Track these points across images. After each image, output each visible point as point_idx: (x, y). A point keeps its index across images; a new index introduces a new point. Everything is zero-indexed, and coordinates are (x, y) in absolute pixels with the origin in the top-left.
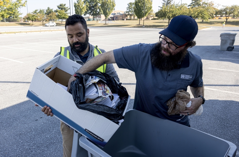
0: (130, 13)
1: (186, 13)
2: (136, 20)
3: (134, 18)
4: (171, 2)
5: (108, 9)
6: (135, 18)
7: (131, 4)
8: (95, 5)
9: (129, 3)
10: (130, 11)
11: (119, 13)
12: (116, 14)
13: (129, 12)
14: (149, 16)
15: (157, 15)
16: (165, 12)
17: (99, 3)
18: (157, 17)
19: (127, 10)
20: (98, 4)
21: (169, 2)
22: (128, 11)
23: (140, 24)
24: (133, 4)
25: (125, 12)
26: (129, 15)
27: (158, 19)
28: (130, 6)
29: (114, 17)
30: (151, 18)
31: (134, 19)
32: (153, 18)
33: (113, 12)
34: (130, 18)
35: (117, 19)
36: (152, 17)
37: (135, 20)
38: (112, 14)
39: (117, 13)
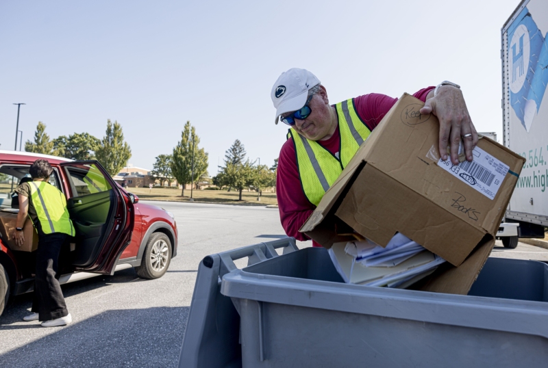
0: (161, 175)
1: (270, 179)
2: (173, 188)
3: (169, 184)
4: (241, 160)
5: (113, 163)
6: (171, 186)
7: (162, 157)
8: (81, 152)
9: (160, 157)
10: (160, 171)
11: (137, 173)
12: (130, 175)
13: (157, 173)
14: (200, 183)
15: (216, 181)
16: (234, 176)
17: (90, 149)
18: (215, 186)
19: (155, 168)
20: (89, 151)
21: (237, 159)
22: (156, 170)
23: (185, 195)
24: (168, 158)
25: (149, 173)
26: (158, 178)
27: (217, 189)
28: (161, 162)
29: (124, 181)
30: (203, 187)
31: (169, 187)
32: (207, 187)
33: (124, 170)
34: (161, 184)
35: (131, 185)
36: (205, 185)
37: (171, 188)
38: (121, 175)
39: (132, 173)
